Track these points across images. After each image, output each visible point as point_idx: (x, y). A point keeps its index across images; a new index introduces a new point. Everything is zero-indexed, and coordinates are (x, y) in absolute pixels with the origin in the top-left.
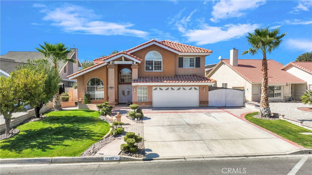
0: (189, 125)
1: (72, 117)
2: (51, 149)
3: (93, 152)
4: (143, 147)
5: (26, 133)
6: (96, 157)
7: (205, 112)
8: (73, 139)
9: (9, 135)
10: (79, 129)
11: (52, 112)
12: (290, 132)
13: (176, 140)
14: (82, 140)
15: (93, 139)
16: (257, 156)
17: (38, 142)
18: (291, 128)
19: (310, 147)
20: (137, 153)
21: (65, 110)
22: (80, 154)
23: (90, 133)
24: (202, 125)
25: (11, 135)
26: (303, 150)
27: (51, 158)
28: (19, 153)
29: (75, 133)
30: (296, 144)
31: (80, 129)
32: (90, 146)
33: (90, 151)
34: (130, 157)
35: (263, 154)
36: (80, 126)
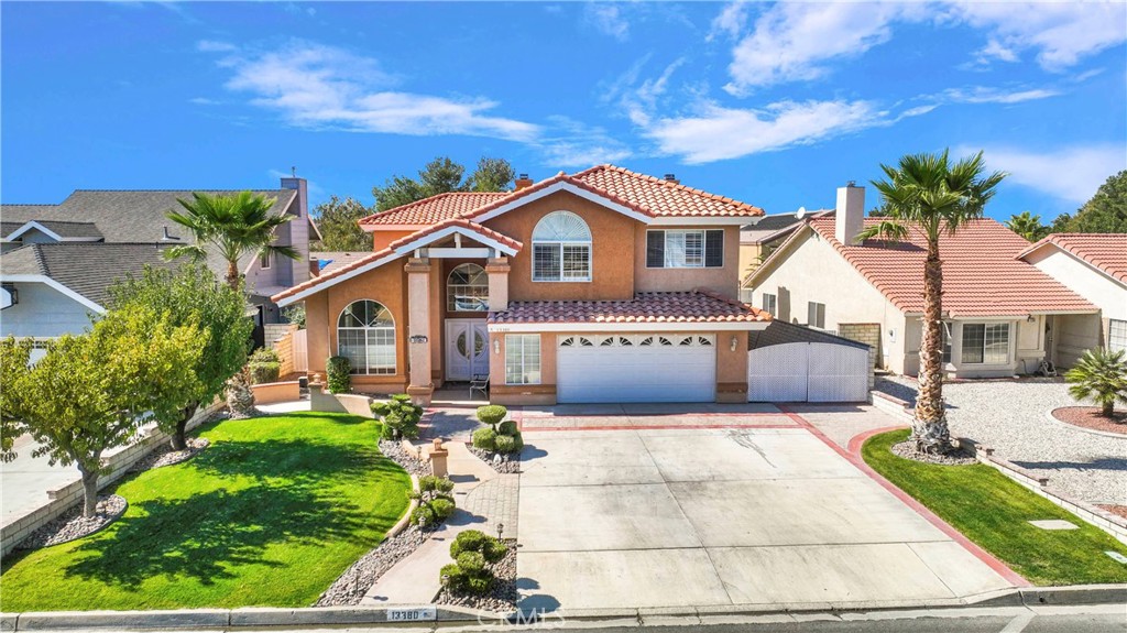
0: (669, 482)
1: (290, 445)
2: (229, 576)
3: (354, 592)
4: (511, 571)
5: (146, 514)
6: (365, 608)
7: (732, 426)
8: (293, 538)
9: (95, 520)
10: (312, 497)
11: (224, 423)
12: (998, 519)
13: (619, 544)
14: (322, 543)
15: (356, 537)
16: (869, 610)
17: (187, 550)
18: (1004, 503)
19: (1045, 581)
20: (492, 596)
21: (267, 415)
22: (316, 598)
23: (349, 515)
24: (711, 485)
25: (100, 519)
26: (1021, 590)
27: (227, 611)
28: (132, 590)
29: (302, 513)
30: (1005, 566)
31: (315, 497)
32: (346, 565)
33: (344, 589)
34: (467, 610)
35: (891, 605)
36: (315, 485)
